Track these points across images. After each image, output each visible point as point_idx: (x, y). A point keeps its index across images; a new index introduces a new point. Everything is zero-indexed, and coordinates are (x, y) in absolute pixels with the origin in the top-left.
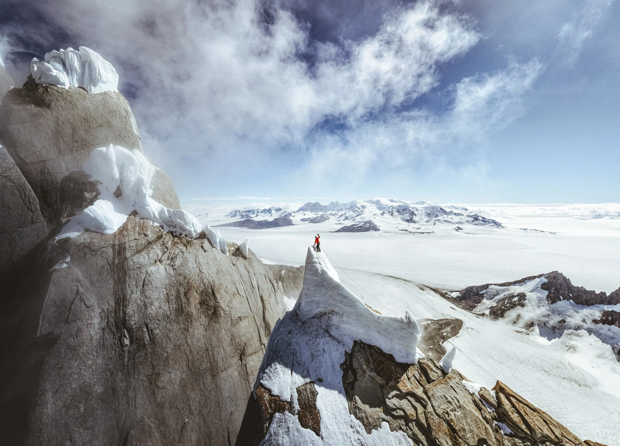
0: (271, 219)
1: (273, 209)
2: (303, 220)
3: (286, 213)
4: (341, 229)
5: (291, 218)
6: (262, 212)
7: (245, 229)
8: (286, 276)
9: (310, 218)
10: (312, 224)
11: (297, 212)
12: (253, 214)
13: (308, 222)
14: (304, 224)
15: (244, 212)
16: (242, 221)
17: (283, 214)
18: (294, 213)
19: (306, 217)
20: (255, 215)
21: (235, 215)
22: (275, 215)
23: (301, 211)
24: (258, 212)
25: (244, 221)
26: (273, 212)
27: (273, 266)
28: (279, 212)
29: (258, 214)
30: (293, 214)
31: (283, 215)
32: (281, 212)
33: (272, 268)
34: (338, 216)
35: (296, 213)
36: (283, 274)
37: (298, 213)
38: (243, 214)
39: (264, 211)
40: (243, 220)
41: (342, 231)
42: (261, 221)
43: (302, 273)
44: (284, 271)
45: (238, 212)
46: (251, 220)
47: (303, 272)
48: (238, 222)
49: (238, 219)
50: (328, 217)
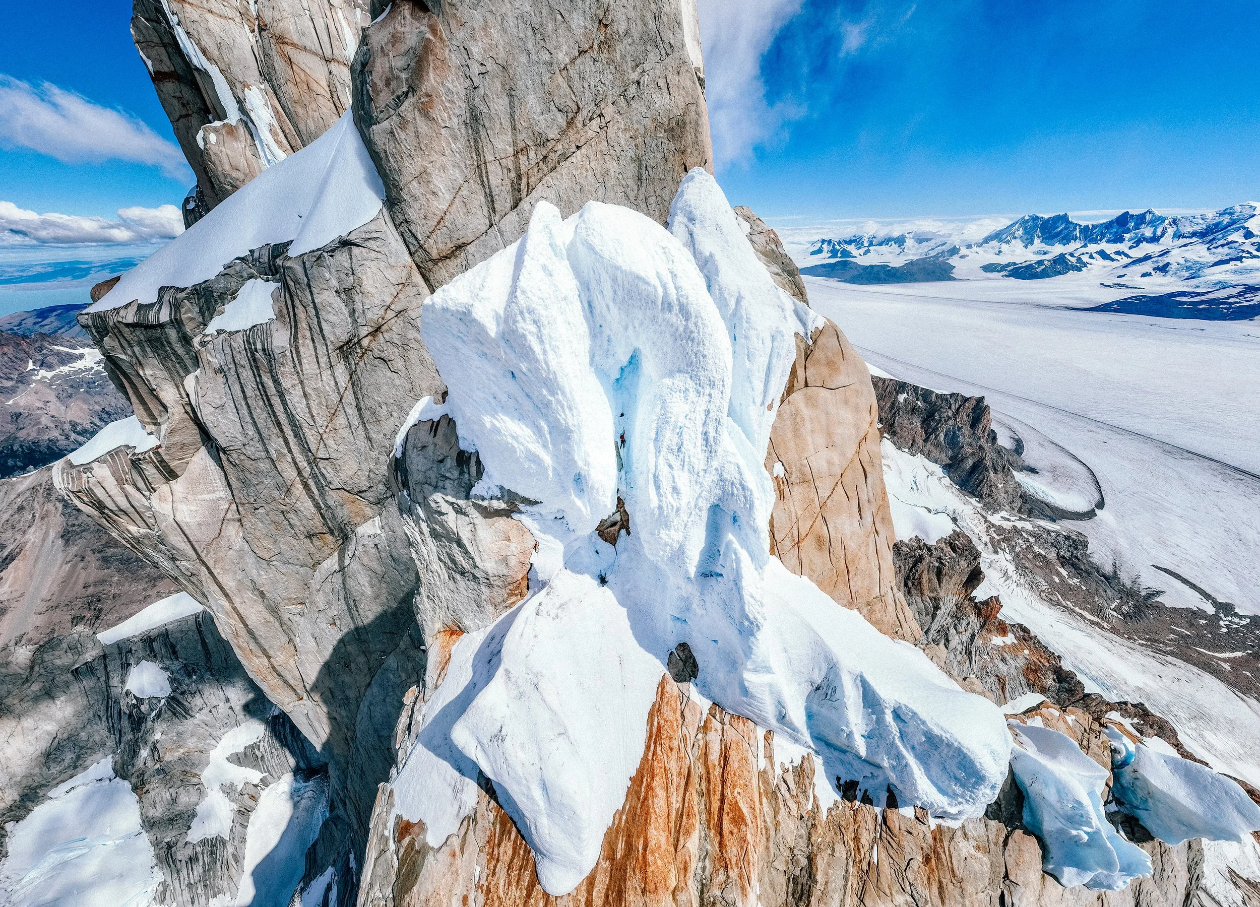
0: (897, 262)
1: (911, 235)
2: (989, 268)
3: (944, 247)
4: (1116, 302)
5: (954, 261)
6: (880, 244)
7: (833, 283)
8: (906, 406)
9: (1015, 264)
10: (1013, 282)
11: (980, 245)
12: (859, 248)
13: (1002, 273)
14: (989, 279)
15: (839, 243)
16: (829, 265)
17: (933, 249)
18: (969, 247)
19: (1003, 260)
20: (862, 251)
21: (820, 251)
22: (913, 252)
23: (994, 243)
24: (871, 244)
25: (835, 264)
26: (910, 243)
27: (884, 381)
28: (925, 244)
29: (871, 248)
30: (964, 251)
31: (932, 253)
32: (932, 244)
33: (880, 384)
34: (1126, 261)
35: (974, 249)
36: (902, 401)
37: (978, 249)
38: (838, 247)
39: (886, 241)
40: (833, 261)
41: (1115, 311)
42: (872, 266)
43: (950, 408)
44: (905, 395)
45: (826, 243)
46: (852, 262)
47: (953, 407)
48: (823, 266)
49: (824, 258)
50: (1082, 262)
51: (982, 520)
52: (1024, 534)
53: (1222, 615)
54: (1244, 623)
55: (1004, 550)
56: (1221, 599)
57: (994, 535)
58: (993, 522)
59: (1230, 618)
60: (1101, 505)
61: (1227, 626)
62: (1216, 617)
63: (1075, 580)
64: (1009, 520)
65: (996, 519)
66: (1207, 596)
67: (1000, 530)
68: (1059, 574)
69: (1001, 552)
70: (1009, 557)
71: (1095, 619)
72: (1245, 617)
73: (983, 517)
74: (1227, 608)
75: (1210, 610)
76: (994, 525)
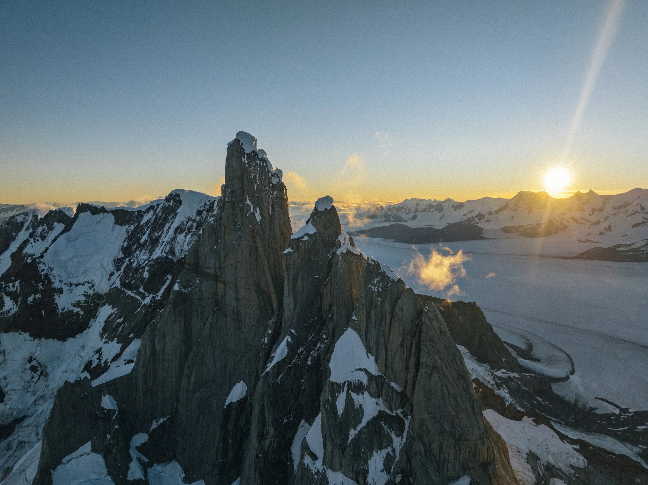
5: (482, 225)
51: (490, 374)
52: (515, 380)
53: (622, 413)
54: (631, 415)
55: (504, 388)
56: (623, 407)
57: (498, 381)
58: (497, 375)
59: (625, 414)
60: (572, 373)
61: (624, 418)
62: (620, 415)
63: (546, 403)
64: (506, 373)
65: (499, 373)
66: (617, 406)
67: (500, 378)
68: (537, 400)
69: (502, 389)
70: (506, 391)
71: (556, 420)
72: (632, 412)
73: (491, 372)
74: (626, 411)
75: (617, 412)
76: (497, 376)
